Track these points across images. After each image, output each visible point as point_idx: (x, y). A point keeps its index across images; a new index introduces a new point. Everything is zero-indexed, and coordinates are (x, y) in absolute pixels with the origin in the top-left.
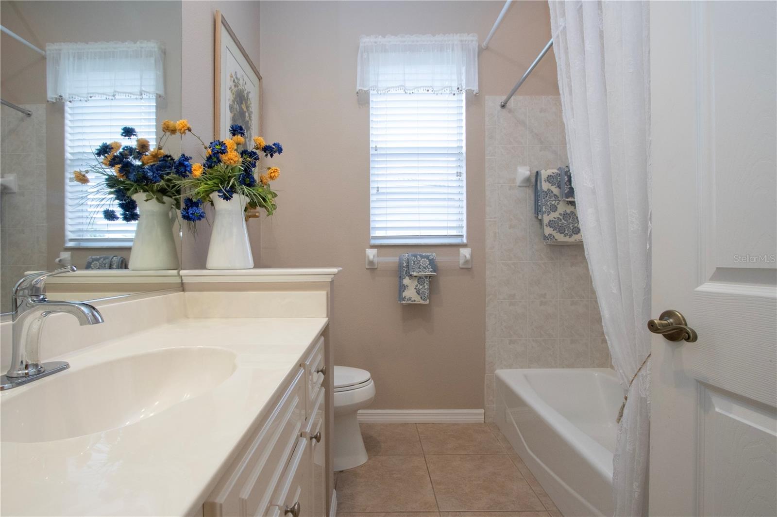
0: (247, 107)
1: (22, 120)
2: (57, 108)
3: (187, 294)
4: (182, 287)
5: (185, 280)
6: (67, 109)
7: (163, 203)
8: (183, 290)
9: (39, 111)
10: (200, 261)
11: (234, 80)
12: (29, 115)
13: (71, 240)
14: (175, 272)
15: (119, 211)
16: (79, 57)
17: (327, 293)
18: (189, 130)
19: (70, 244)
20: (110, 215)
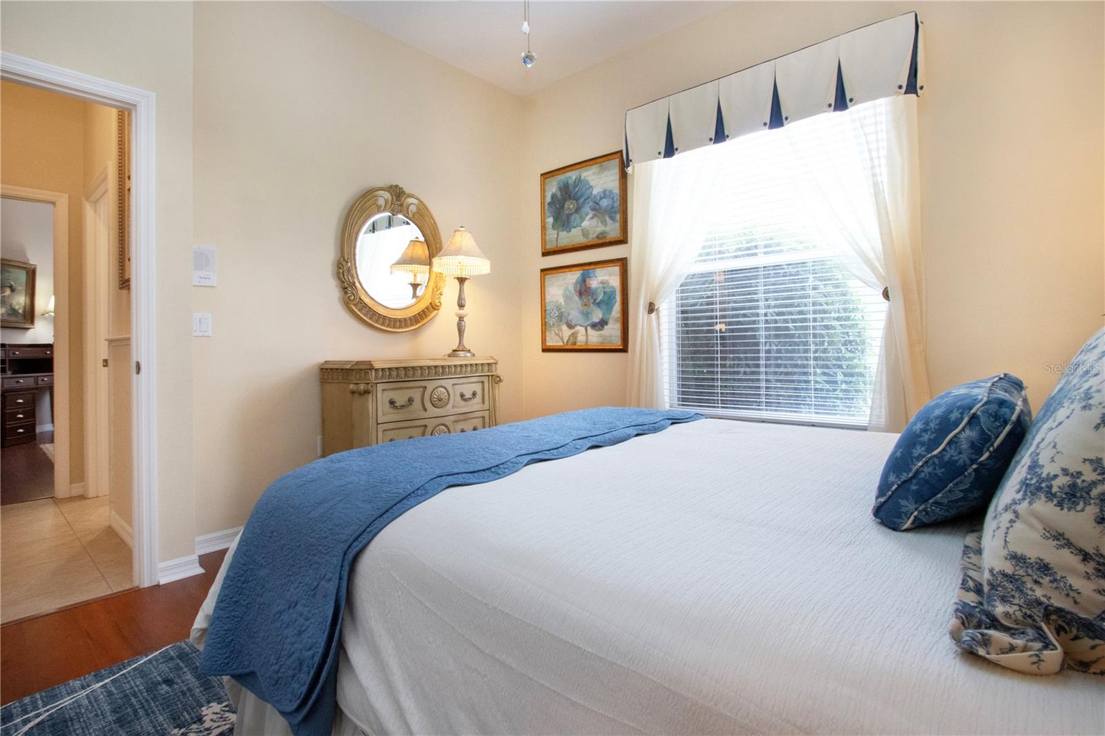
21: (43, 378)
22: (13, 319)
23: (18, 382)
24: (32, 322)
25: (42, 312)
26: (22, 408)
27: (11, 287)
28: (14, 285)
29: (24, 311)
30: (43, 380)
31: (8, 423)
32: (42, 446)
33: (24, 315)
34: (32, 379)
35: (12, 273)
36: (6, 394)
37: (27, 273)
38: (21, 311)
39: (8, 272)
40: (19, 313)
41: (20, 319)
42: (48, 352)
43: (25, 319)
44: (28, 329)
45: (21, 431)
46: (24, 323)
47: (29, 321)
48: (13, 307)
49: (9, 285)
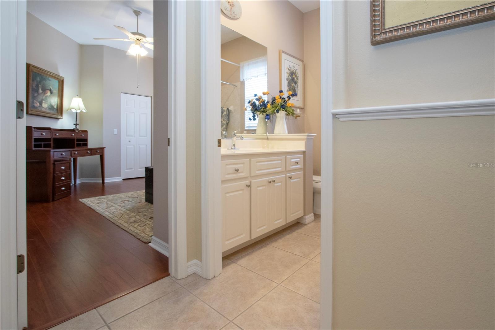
0: (296, 76)
1: (235, 88)
2: (243, 83)
3: (269, 141)
4: (268, 139)
5: (269, 137)
6: (245, 82)
7: (263, 115)
8: (268, 140)
9: (238, 84)
10: (272, 132)
11: (289, 69)
12: (236, 86)
13: (247, 127)
14: (265, 135)
15: (252, 118)
16: (248, 65)
17: (305, 142)
18: (269, 93)
19: (246, 128)
20: (250, 119)
21: (74, 152)
22: (51, 112)
23: (62, 154)
24: (61, 114)
25: (67, 109)
26: (64, 172)
27: (50, 90)
28: (52, 89)
29: (57, 107)
30: (74, 154)
31: (56, 184)
32: (80, 200)
33: (57, 110)
34: (69, 152)
35: (51, 81)
36: (56, 163)
37: (59, 82)
38: (55, 107)
39: (50, 80)
40: (54, 108)
41: (55, 112)
42: (73, 135)
43: (57, 112)
44: (58, 119)
45: (63, 188)
46: (57, 115)
47: (60, 114)
48: (51, 103)
49: (50, 89)
